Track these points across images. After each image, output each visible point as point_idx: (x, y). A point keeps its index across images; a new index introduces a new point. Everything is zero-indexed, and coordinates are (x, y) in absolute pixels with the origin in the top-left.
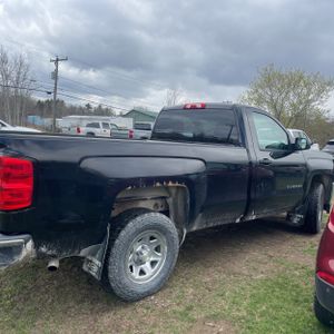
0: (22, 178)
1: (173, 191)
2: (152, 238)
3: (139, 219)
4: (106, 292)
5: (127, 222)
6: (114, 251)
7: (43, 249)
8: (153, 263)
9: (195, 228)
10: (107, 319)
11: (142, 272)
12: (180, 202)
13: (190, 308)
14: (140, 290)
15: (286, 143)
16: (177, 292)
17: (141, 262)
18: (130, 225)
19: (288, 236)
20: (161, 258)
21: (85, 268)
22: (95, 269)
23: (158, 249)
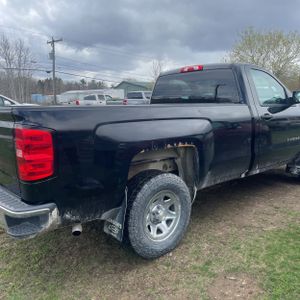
1: (182, 152)
2: (166, 198)
3: (153, 180)
5: (142, 185)
6: (132, 212)
7: (68, 216)
8: (168, 222)
9: (204, 186)
11: (159, 231)
12: (189, 161)
15: (284, 97)
17: (157, 221)
19: (289, 187)
20: (175, 216)
21: (106, 230)
22: (116, 231)
23: (172, 208)
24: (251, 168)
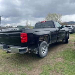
0: (25, 37)
1: (45, 37)
2: (44, 46)
3: (42, 42)
4: (39, 57)
6: (39, 49)
7: (29, 49)
8: (45, 51)
9: (50, 44)
10: (40, 61)
11: (43, 53)
12: (47, 39)
13: (53, 57)
14: (44, 56)
16: (49, 55)
17: (43, 51)
18: (41, 44)
19: (63, 44)
21: (34, 53)
22: (37, 52)
23: (45, 48)
24: (57, 40)
